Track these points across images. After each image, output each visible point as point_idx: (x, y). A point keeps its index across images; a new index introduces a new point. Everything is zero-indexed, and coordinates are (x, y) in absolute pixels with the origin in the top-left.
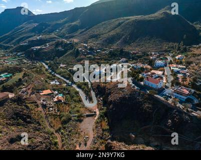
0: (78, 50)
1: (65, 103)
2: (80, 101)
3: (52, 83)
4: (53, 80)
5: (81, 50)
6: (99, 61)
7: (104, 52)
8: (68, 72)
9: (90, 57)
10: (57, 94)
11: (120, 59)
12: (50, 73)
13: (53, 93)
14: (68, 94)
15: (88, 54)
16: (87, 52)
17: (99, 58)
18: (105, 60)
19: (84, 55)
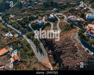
0: (21, 3)
1: (21, 62)
2: (33, 54)
3: (6, 35)
4: (7, 32)
5: (23, 3)
6: (38, 11)
7: (39, 4)
8: (17, 23)
9: (30, 8)
10: (13, 51)
11: (52, 9)
12: (4, 24)
13: (9, 52)
14: (22, 47)
15: (29, 5)
16: (28, 4)
17: (37, 8)
18: (42, 10)
19: (26, 6)
